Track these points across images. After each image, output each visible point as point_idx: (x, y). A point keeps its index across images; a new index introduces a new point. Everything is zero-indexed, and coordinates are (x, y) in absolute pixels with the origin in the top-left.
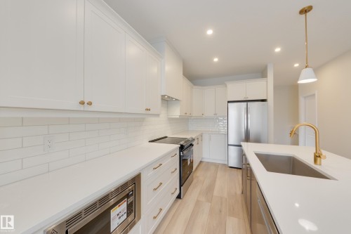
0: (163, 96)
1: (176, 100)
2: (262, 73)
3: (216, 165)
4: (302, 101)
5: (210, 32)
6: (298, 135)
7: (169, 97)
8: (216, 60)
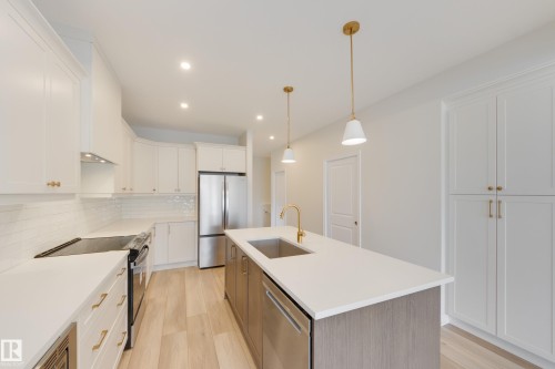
0: (83, 154)
1: (108, 162)
2: (240, 140)
3: (180, 272)
4: (274, 177)
5: (186, 66)
6: (270, 214)
7: (94, 156)
8: (184, 106)
